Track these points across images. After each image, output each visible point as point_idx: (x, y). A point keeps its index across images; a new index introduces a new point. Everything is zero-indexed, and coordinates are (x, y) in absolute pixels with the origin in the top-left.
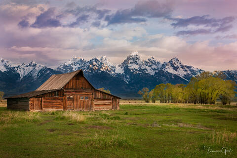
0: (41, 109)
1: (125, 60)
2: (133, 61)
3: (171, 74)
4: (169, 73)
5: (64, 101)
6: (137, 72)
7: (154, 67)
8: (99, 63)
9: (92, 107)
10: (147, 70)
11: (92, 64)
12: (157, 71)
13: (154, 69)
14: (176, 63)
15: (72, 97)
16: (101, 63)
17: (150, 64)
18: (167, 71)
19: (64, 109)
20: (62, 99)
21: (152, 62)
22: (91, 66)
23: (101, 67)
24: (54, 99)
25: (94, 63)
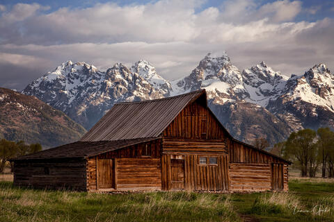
0: (114, 186)
1: (195, 71)
2: (212, 73)
3: (308, 106)
4: (303, 102)
5: (164, 166)
6: (225, 100)
7: (265, 86)
8: (131, 78)
9: (227, 183)
10: (248, 95)
11: (113, 80)
12: (274, 98)
13: (267, 93)
14: (322, 77)
15: (180, 158)
16: (135, 78)
17: (257, 80)
18: (298, 98)
19: (163, 187)
20: (160, 163)
21: (261, 76)
22: (110, 83)
23: (136, 88)
24: (141, 163)
25: (118, 76)
